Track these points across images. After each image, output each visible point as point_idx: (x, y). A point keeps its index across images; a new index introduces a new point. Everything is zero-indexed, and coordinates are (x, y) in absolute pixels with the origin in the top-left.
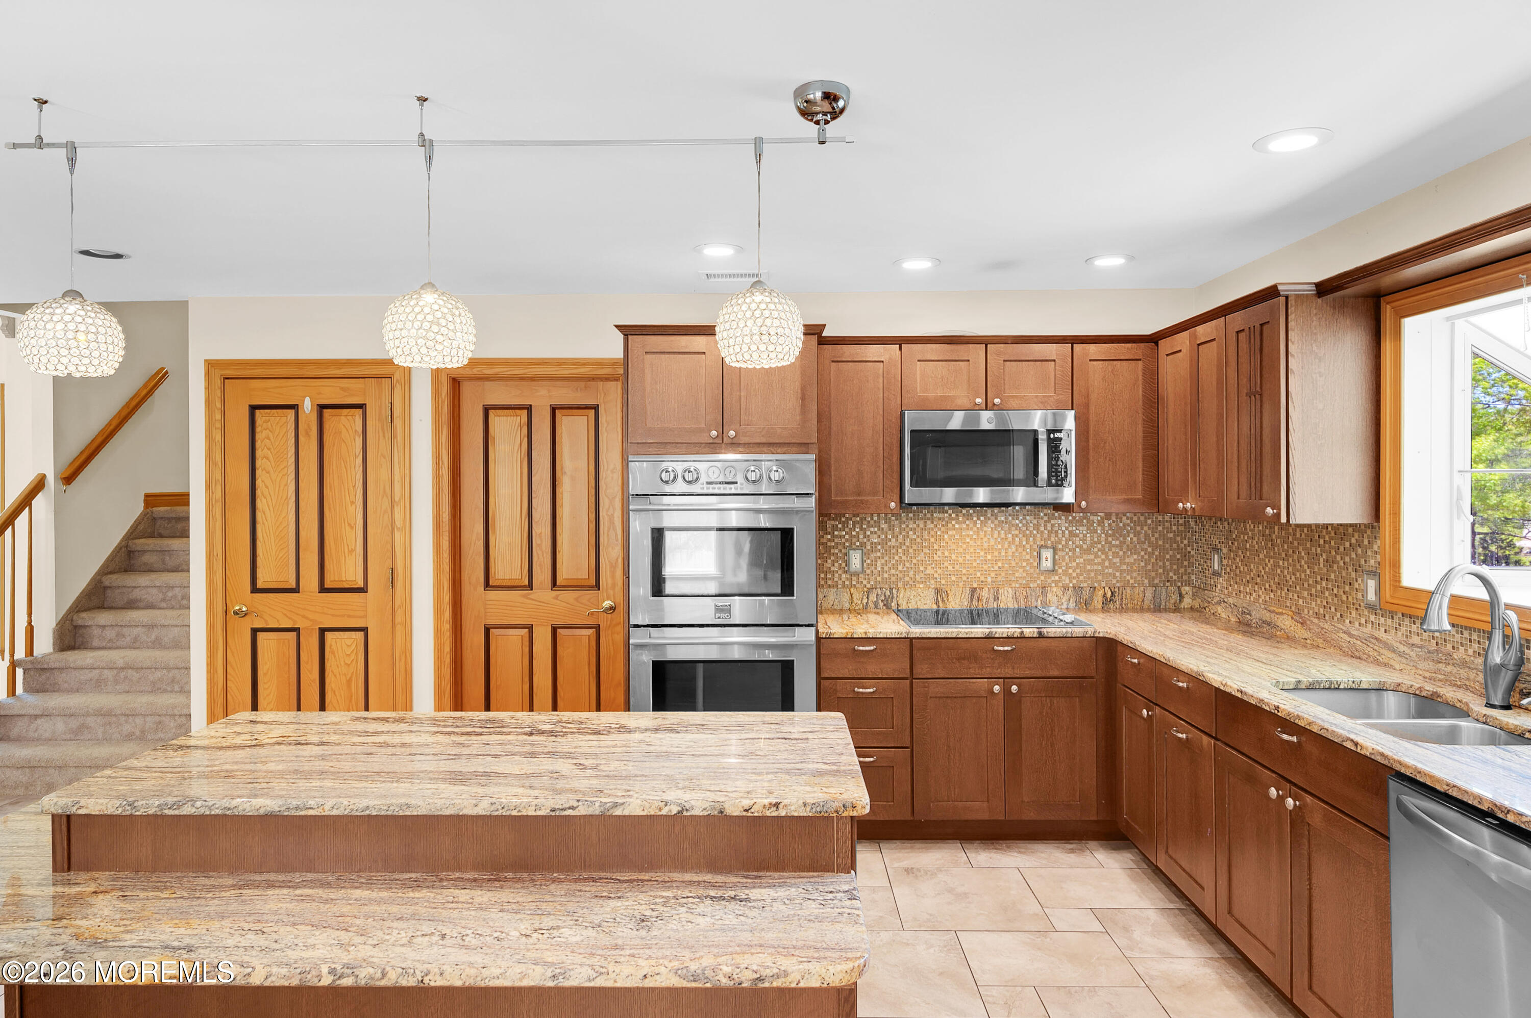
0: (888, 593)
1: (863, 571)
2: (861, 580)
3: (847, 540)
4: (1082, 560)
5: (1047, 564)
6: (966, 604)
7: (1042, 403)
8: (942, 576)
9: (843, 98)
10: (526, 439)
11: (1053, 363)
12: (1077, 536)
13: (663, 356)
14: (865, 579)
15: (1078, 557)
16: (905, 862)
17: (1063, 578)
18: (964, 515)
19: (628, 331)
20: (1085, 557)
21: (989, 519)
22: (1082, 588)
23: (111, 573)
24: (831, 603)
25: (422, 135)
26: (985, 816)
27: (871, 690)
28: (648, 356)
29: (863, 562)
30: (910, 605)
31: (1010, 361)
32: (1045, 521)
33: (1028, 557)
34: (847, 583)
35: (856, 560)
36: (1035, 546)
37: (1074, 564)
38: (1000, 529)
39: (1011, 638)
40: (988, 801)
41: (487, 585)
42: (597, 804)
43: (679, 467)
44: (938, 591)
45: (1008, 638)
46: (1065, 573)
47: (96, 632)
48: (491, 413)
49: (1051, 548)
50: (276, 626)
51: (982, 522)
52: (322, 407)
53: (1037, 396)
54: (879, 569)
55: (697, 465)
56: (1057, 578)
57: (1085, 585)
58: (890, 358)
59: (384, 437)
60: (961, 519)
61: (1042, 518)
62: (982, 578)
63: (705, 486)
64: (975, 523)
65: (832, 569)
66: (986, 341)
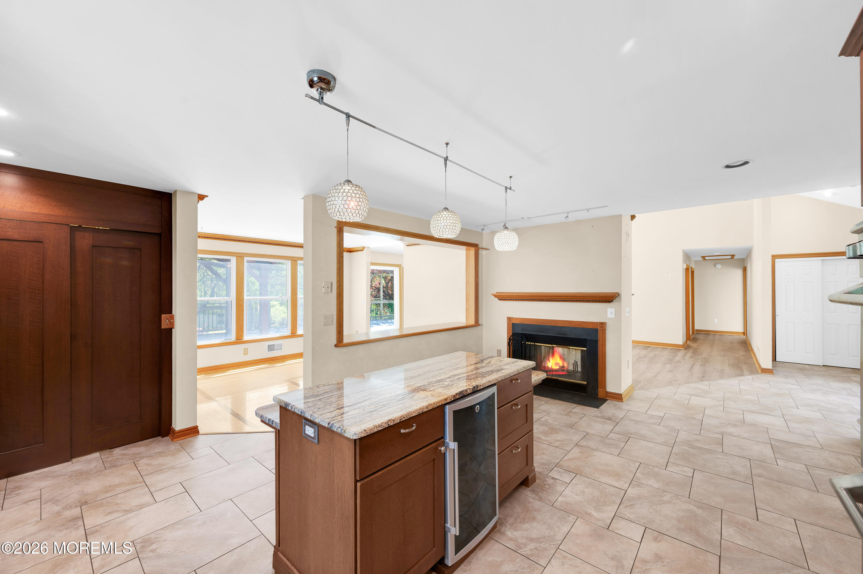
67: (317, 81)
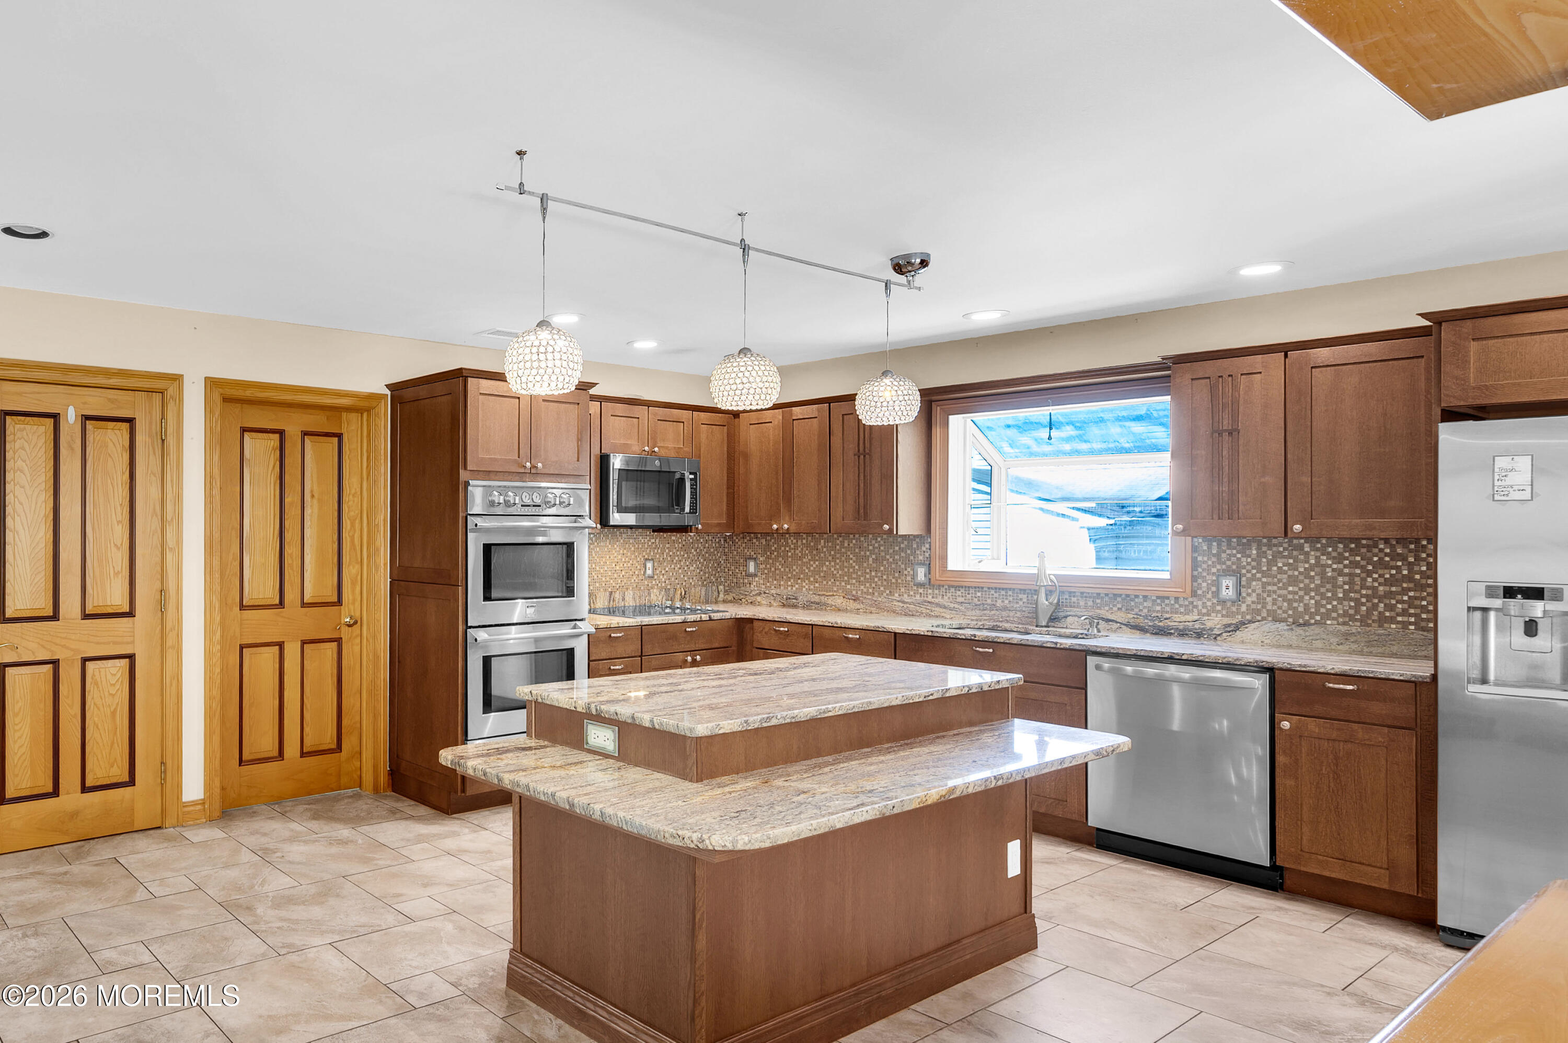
4: (667, 569)
5: (649, 572)
6: (607, 604)
7: (677, 452)
10: (278, 463)
11: (683, 424)
12: (665, 551)
13: (490, 397)
15: (665, 566)
17: (658, 582)
20: (669, 566)
21: (618, 538)
22: (669, 589)
27: (620, 667)
28: (481, 397)
31: (661, 420)
32: (648, 540)
33: (640, 567)
36: (643, 559)
37: (664, 572)
38: (623, 546)
41: (242, 605)
45: (694, 621)
46: (660, 578)
48: (247, 435)
49: (651, 560)
50: (31, 659)
51: (614, 541)
52: (86, 419)
53: (674, 447)
56: (655, 582)
58: (595, 412)
59: (154, 454)
60: (602, 539)
61: (646, 538)
62: (614, 584)
63: (520, 508)
64: (610, 542)
66: (649, 405)
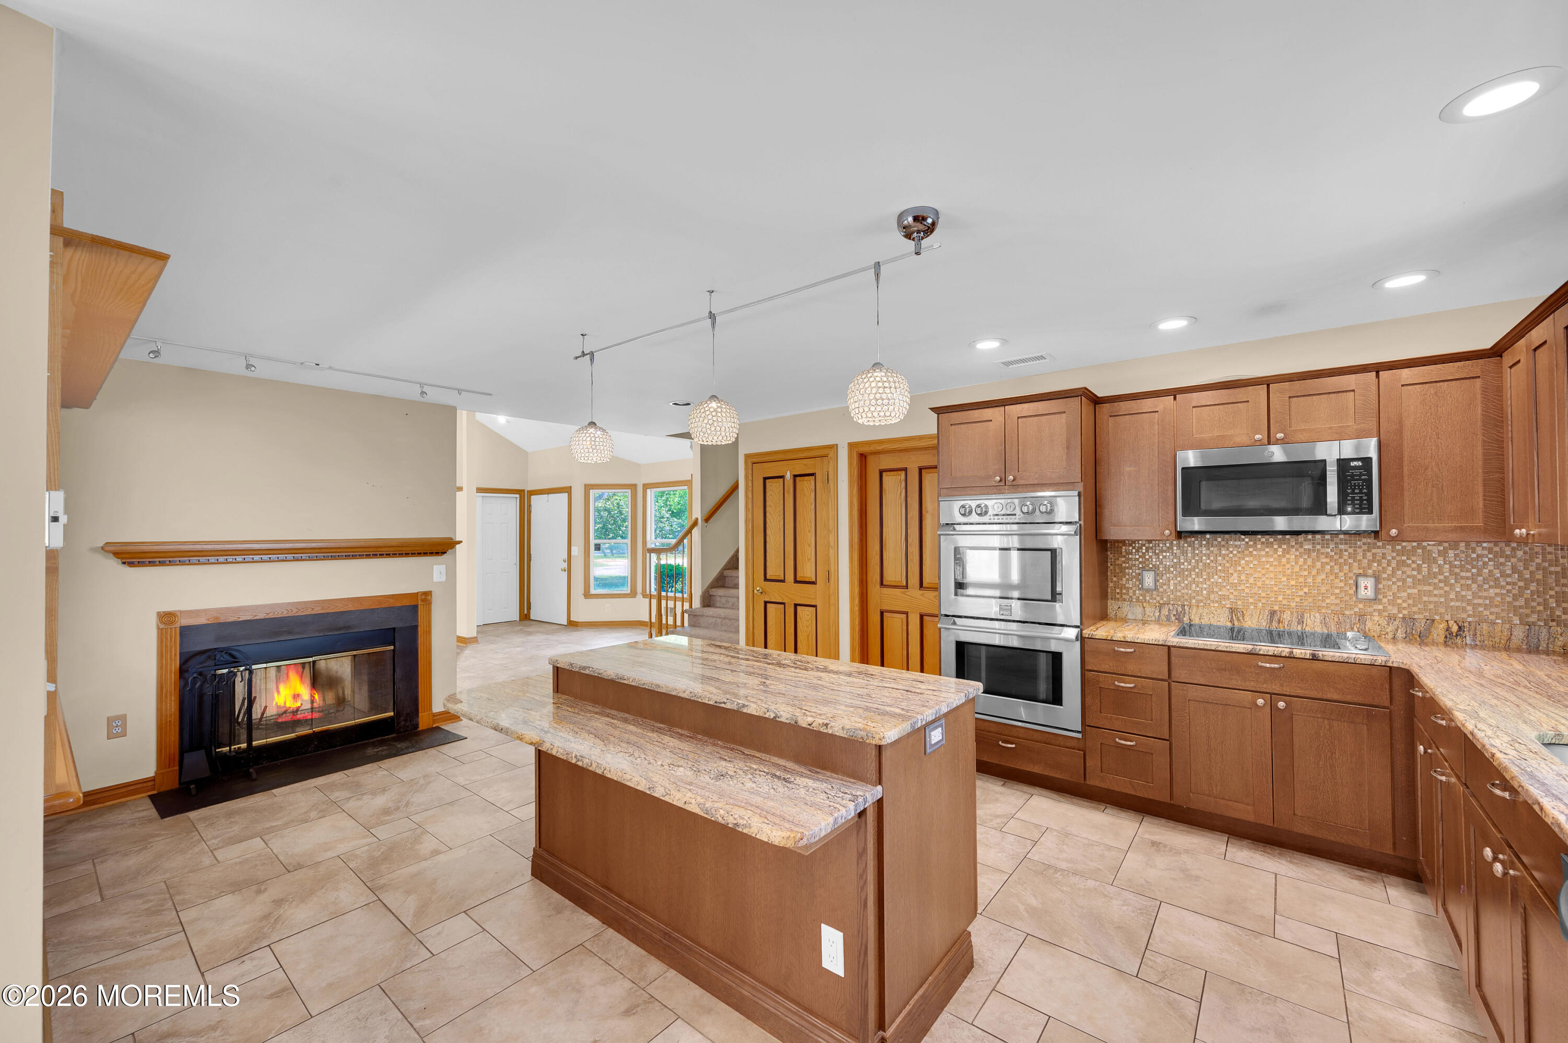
0: (1180, 609)
1: (1156, 589)
2: (1154, 596)
3: (1140, 563)
4: (1415, 591)
5: (1367, 593)
6: (1264, 624)
7: (1337, 433)
8: (1238, 598)
9: (930, 217)
10: (904, 490)
11: (1352, 393)
12: (1409, 566)
13: (962, 426)
14: (1158, 596)
15: (1409, 587)
16: (1157, 837)
17: (1390, 607)
18: (1263, 543)
19: (939, 411)
20: (1420, 587)
21: (1293, 547)
22: (1414, 619)
23: (728, 569)
24: (1125, 614)
25: (711, 312)
26: (1251, 818)
27: (1132, 685)
28: (953, 427)
29: (1156, 581)
30: (1202, 621)
31: (1298, 396)
32: (1364, 551)
33: (1342, 584)
34: (1141, 598)
35: (1149, 579)
36: (1351, 575)
37: (1405, 594)
38: (1306, 557)
39: (1278, 656)
40: (1254, 806)
41: (882, 584)
42: (736, 703)
43: (973, 504)
44: (1232, 610)
45: (1275, 656)
46: (1392, 603)
47: (718, 599)
48: (884, 474)
49: (1371, 576)
50: (774, 601)
51: (1284, 550)
52: (795, 476)
53: (1330, 428)
54: (1172, 588)
55: (986, 502)
56: (1381, 607)
57: (1421, 616)
58: (1165, 408)
59: (825, 491)
60: (1259, 546)
61: (1360, 547)
62: (1285, 602)
63: (992, 517)
64: (1276, 550)
65: (1127, 585)
66: (1267, 382)
67: (928, 223)
